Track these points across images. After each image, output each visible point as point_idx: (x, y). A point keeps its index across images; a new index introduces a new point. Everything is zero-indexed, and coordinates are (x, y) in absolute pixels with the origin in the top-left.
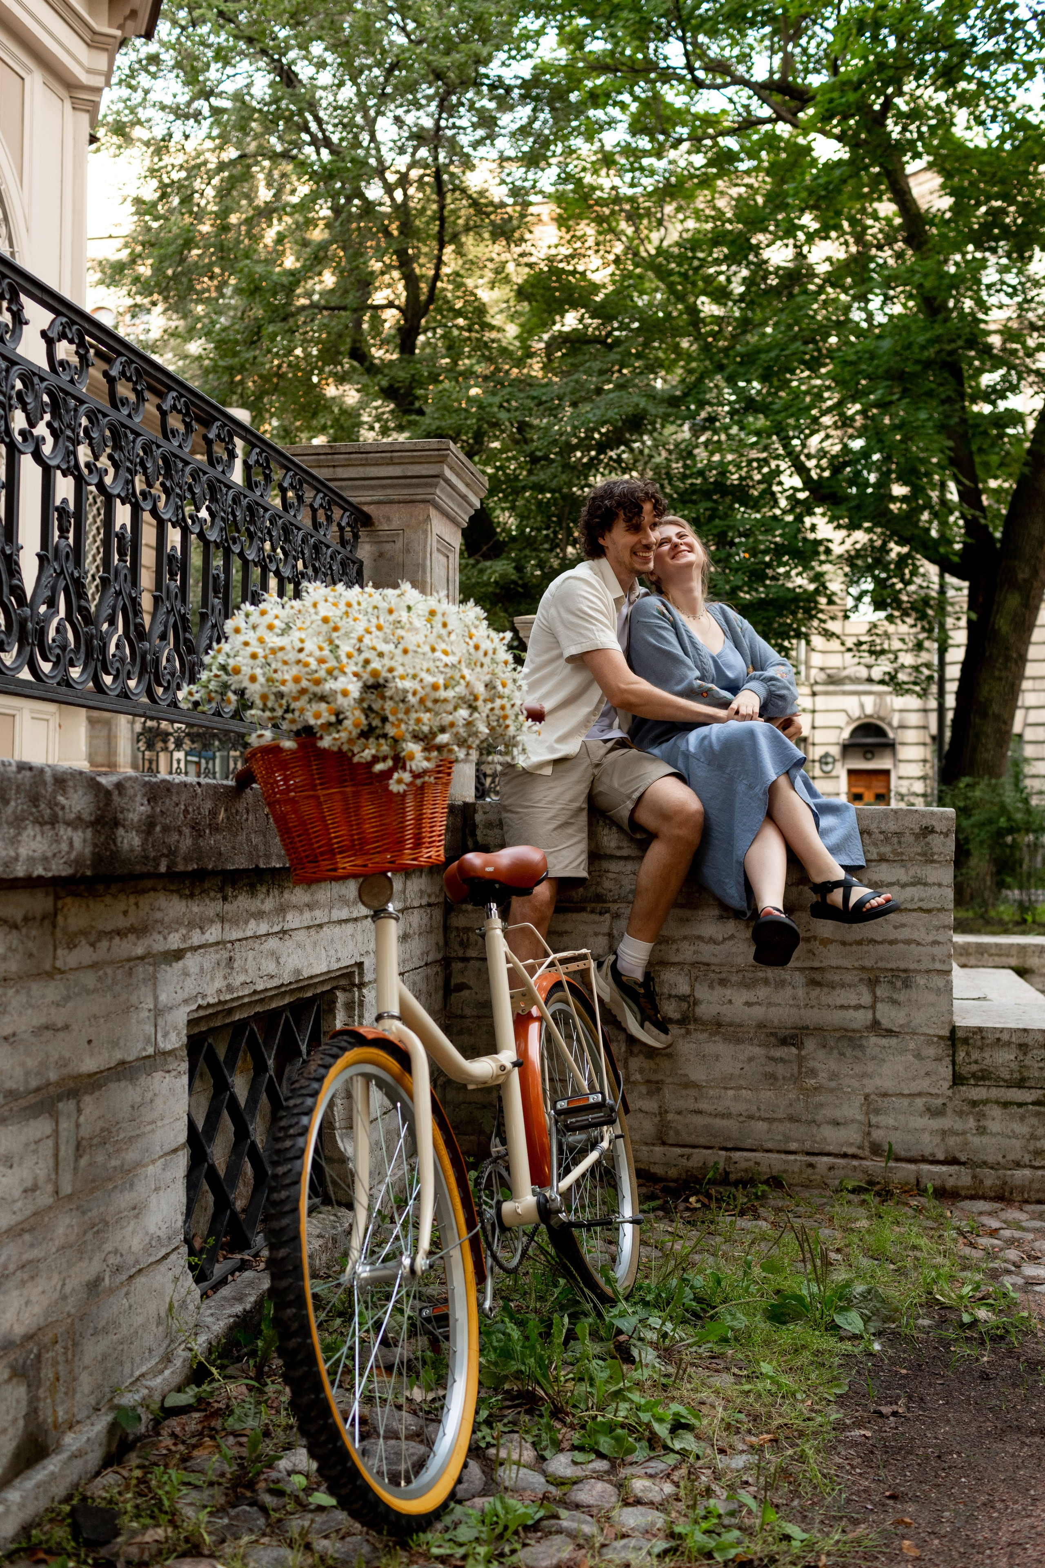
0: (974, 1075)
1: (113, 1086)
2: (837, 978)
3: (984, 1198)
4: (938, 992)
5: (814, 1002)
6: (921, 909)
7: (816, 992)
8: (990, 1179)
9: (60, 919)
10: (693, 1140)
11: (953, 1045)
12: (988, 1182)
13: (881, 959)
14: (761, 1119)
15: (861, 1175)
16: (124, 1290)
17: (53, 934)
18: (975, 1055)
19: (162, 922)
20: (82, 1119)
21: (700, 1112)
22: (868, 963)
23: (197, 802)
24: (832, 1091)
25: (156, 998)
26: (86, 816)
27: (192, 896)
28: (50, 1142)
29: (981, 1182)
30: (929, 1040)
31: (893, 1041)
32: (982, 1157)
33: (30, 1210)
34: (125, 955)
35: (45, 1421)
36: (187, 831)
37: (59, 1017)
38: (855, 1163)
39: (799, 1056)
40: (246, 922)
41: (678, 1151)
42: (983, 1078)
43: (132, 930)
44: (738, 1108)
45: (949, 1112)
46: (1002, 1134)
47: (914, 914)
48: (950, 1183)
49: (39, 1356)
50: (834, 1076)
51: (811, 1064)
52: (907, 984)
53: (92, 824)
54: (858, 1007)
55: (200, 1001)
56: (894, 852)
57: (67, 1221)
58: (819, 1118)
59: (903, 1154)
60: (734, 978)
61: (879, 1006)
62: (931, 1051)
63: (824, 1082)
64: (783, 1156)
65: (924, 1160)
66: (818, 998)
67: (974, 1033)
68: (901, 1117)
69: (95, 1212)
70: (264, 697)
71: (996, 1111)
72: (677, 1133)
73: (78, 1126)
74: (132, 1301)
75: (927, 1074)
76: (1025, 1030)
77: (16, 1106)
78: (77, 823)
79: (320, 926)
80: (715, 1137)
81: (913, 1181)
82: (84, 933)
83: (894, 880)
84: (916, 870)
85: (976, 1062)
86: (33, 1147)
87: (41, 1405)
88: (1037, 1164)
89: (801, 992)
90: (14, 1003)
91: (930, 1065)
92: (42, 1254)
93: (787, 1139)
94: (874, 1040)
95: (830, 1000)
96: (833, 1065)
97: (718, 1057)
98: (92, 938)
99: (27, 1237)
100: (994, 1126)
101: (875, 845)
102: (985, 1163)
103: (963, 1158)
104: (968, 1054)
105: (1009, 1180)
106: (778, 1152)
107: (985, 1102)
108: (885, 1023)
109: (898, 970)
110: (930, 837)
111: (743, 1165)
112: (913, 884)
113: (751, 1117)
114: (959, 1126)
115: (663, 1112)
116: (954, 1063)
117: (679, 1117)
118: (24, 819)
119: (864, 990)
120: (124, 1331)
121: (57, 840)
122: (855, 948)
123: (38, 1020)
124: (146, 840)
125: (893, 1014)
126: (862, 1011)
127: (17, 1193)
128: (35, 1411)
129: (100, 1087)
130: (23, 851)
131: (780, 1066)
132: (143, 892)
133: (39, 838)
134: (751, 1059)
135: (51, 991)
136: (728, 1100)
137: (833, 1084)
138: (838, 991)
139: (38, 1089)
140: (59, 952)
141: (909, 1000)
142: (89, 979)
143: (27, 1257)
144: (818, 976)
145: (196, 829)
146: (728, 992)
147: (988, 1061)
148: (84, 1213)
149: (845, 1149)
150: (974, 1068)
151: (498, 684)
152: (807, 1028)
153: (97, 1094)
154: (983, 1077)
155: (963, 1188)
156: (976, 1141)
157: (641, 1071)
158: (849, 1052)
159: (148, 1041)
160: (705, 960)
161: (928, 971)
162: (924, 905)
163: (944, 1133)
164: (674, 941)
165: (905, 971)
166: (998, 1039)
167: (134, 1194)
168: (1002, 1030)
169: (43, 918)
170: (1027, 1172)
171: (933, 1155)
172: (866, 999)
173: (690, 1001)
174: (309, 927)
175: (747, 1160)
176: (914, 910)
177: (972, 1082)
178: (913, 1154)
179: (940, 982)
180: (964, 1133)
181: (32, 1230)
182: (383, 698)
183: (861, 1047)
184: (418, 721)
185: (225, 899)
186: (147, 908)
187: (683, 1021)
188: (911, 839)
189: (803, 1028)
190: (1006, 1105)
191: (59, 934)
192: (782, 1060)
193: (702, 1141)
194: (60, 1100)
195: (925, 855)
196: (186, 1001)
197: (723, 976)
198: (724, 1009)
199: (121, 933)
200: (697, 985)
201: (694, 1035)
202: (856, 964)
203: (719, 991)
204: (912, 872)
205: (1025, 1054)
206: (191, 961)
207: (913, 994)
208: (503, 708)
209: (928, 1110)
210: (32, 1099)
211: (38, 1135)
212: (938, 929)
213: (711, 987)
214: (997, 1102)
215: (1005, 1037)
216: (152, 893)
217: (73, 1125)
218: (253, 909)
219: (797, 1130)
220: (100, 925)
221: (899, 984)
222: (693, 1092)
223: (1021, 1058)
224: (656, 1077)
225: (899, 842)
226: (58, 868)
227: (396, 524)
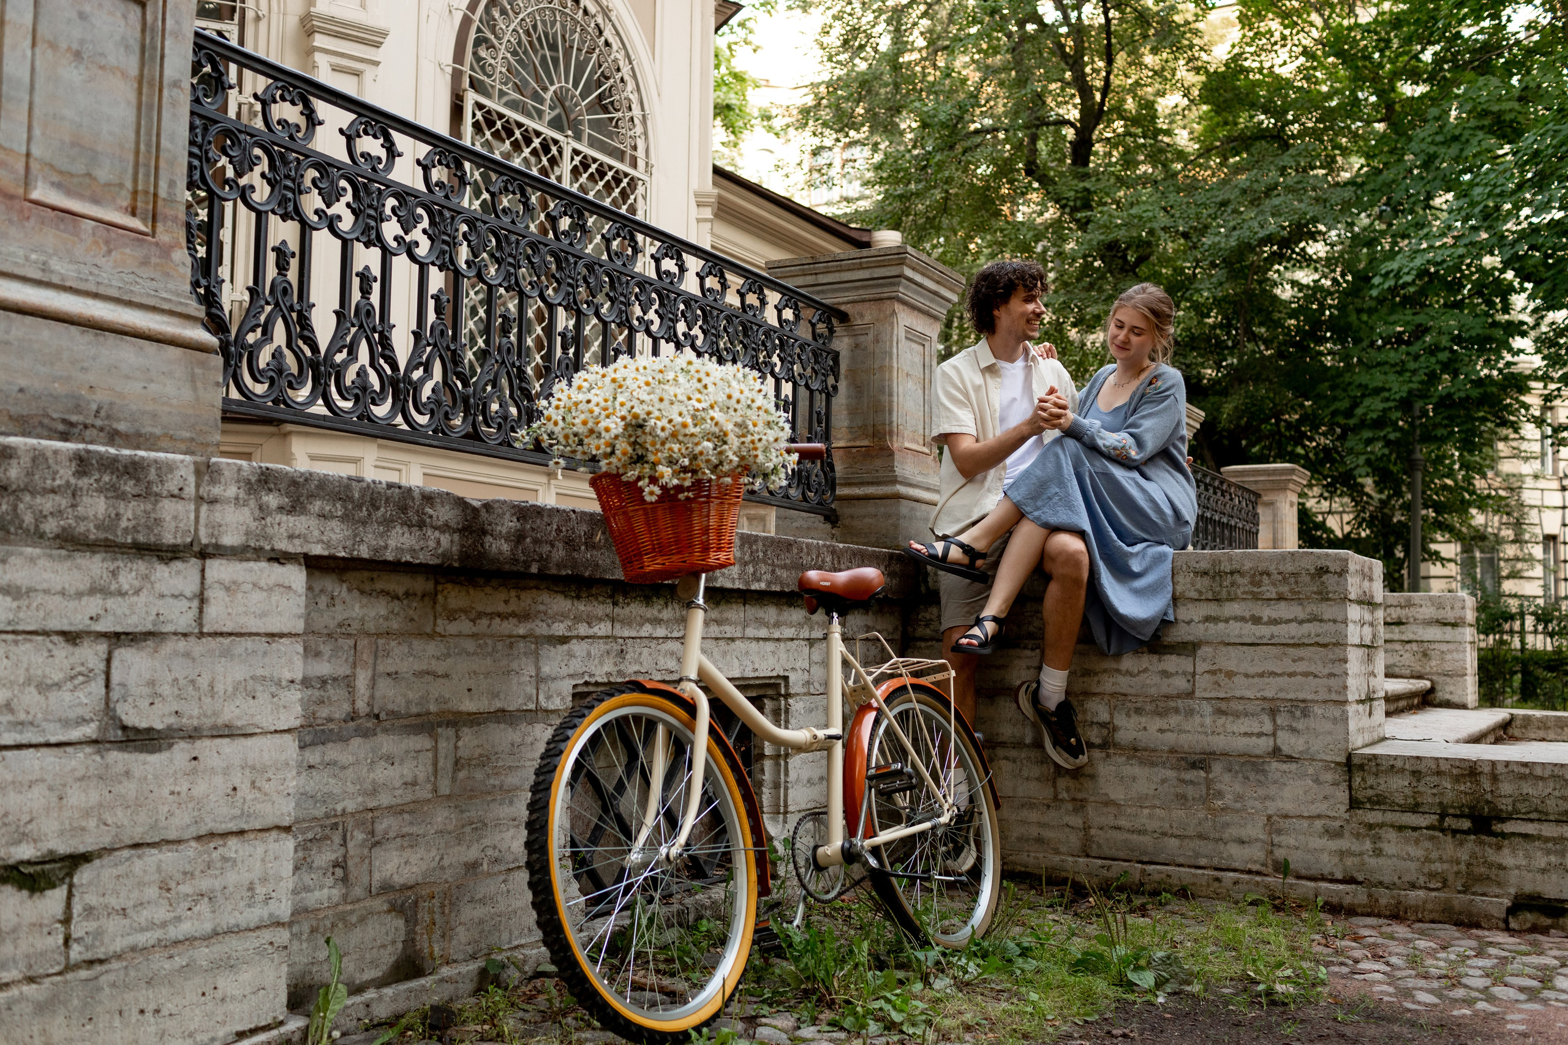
0: (1369, 800)
1: (492, 726)
2: (1241, 708)
3: (1379, 916)
4: (1335, 721)
5: (1220, 730)
6: (1317, 644)
7: (1222, 720)
8: (1385, 898)
9: (440, 598)
10: (1113, 853)
11: (1350, 771)
12: (1383, 901)
13: (1281, 690)
14: (1172, 836)
15: (1263, 890)
16: (502, 878)
17: (434, 607)
18: (1371, 781)
19: (545, 613)
20: (460, 744)
21: (1119, 828)
22: (1269, 694)
23: (571, 524)
24: (1237, 811)
25: (538, 669)
26: (452, 524)
27: (578, 597)
28: (430, 755)
29: (1377, 901)
30: (1327, 765)
31: (1293, 767)
32: (1377, 877)
33: (409, 797)
34: (507, 633)
35: (421, 950)
36: (560, 545)
37: (440, 667)
38: (1258, 878)
39: (1206, 778)
40: (641, 625)
41: (1100, 862)
42: (1378, 803)
43: (513, 615)
44: (1151, 825)
45: (1347, 834)
46: (1398, 857)
47: (1311, 649)
48: (1347, 900)
49: (416, 903)
50: (1239, 798)
51: (1218, 786)
52: (1305, 714)
53: (459, 531)
54: (1260, 735)
55: (587, 678)
56: (1292, 591)
57: (446, 814)
58: (1226, 836)
59: (1303, 872)
60: (1148, 707)
61: (1279, 733)
62: (1329, 777)
63: (1231, 803)
64: (1193, 871)
65: (1323, 878)
66: (1223, 725)
67: (1370, 760)
68: (1302, 837)
69: (473, 813)
70: (566, 437)
71: (1392, 835)
72: (1099, 846)
73: (456, 748)
74: (511, 887)
75: (1325, 798)
76: (1418, 758)
77: (397, 723)
78: (445, 528)
79: (733, 639)
80: (1132, 851)
81: (1311, 896)
82: (464, 611)
83: (1292, 617)
84: (1312, 608)
85: (1371, 787)
86: (413, 754)
87: (418, 938)
88: (1432, 886)
89: (1208, 721)
90: (396, 651)
91: (1328, 790)
92: (421, 832)
93: (1197, 855)
94: (1275, 765)
95: (1235, 729)
96: (1238, 788)
97: (1134, 779)
98: (473, 615)
99: (406, 816)
100: (1389, 848)
101: (1274, 585)
102: (1381, 883)
103: (1360, 879)
104: (1363, 779)
105: (1402, 899)
106: (1189, 866)
107: (1381, 825)
108: (1286, 749)
109: (1296, 700)
110: (1325, 577)
111: (1156, 877)
112: (1309, 621)
113: (1164, 834)
114: (1356, 847)
115: (1086, 828)
116: (1350, 788)
117: (1100, 832)
118: (392, 521)
119: (1266, 719)
120: (501, 907)
121: (425, 538)
122: (1256, 680)
123: (419, 666)
124: (516, 547)
125: (1293, 741)
126: (1264, 738)
127: (397, 784)
128: (413, 940)
129: (479, 724)
130: (392, 543)
131: (1190, 788)
132: (524, 588)
133: (407, 535)
134: (1164, 781)
135: (433, 648)
136: (1144, 818)
137: (1238, 805)
138: (1242, 720)
139: (418, 715)
140: (439, 621)
141: (1308, 728)
142: (470, 645)
143: (405, 830)
144: (1223, 706)
145: (570, 544)
146: (1143, 720)
147: (1383, 787)
148: (462, 812)
149: (1249, 866)
150: (1370, 792)
151: (750, 424)
152: (1214, 753)
153: (476, 728)
154: (1379, 801)
155: (1359, 905)
156: (1372, 862)
157: (1068, 790)
158: (1252, 776)
159: (530, 699)
160: (1123, 691)
161: (1325, 702)
162: (1321, 640)
163: (1342, 854)
164: (1096, 674)
165: (1304, 701)
166: (1393, 766)
167: (512, 809)
168: (1396, 758)
169: (424, 596)
170: (1421, 893)
171: (1332, 874)
172: (1268, 727)
173: (1109, 727)
174: (717, 639)
175: (1160, 872)
176: (1311, 645)
177: (1368, 806)
178: (1313, 872)
179: (1336, 712)
180: (1361, 854)
181: (411, 812)
182: (644, 433)
183: (1264, 772)
184: (670, 449)
185: (615, 604)
186: (529, 601)
187: (1104, 746)
188: (1308, 579)
189: (1210, 753)
190: (1401, 828)
191: (439, 608)
192: (1192, 782)
193: (1121, 855)
194: (439, 725)
195: (1320, 593)
196: (571, 676)
197: (1139, 705)
198: (1140, 735)
199: (503, 616)
200: (1116, 715)
201: (1113, 759)
202: (1259, 695)
203: (1135, 719)
204: (1308, 610)
205: (1418, 781)
206: (576, 647)
207: (1311, 723)
208: (753, 442)
209: (1327, 831)
210: (414, 721)
211: (418, 747)
212: (1333, 662)
213: (1128, 715)
214: (1392, 826)
215: (1399, 764)
216: (534, 591)
217: (451, 746)
218: (649, 616)
219: (1206, 847)
220: (480, 607)
221: (1298, 713)
222: (1112, 809)
223: (1414, 784)
224: (1080, 796)
225: (1296, 582)
226: (423, 558)
227: (868, 319)
